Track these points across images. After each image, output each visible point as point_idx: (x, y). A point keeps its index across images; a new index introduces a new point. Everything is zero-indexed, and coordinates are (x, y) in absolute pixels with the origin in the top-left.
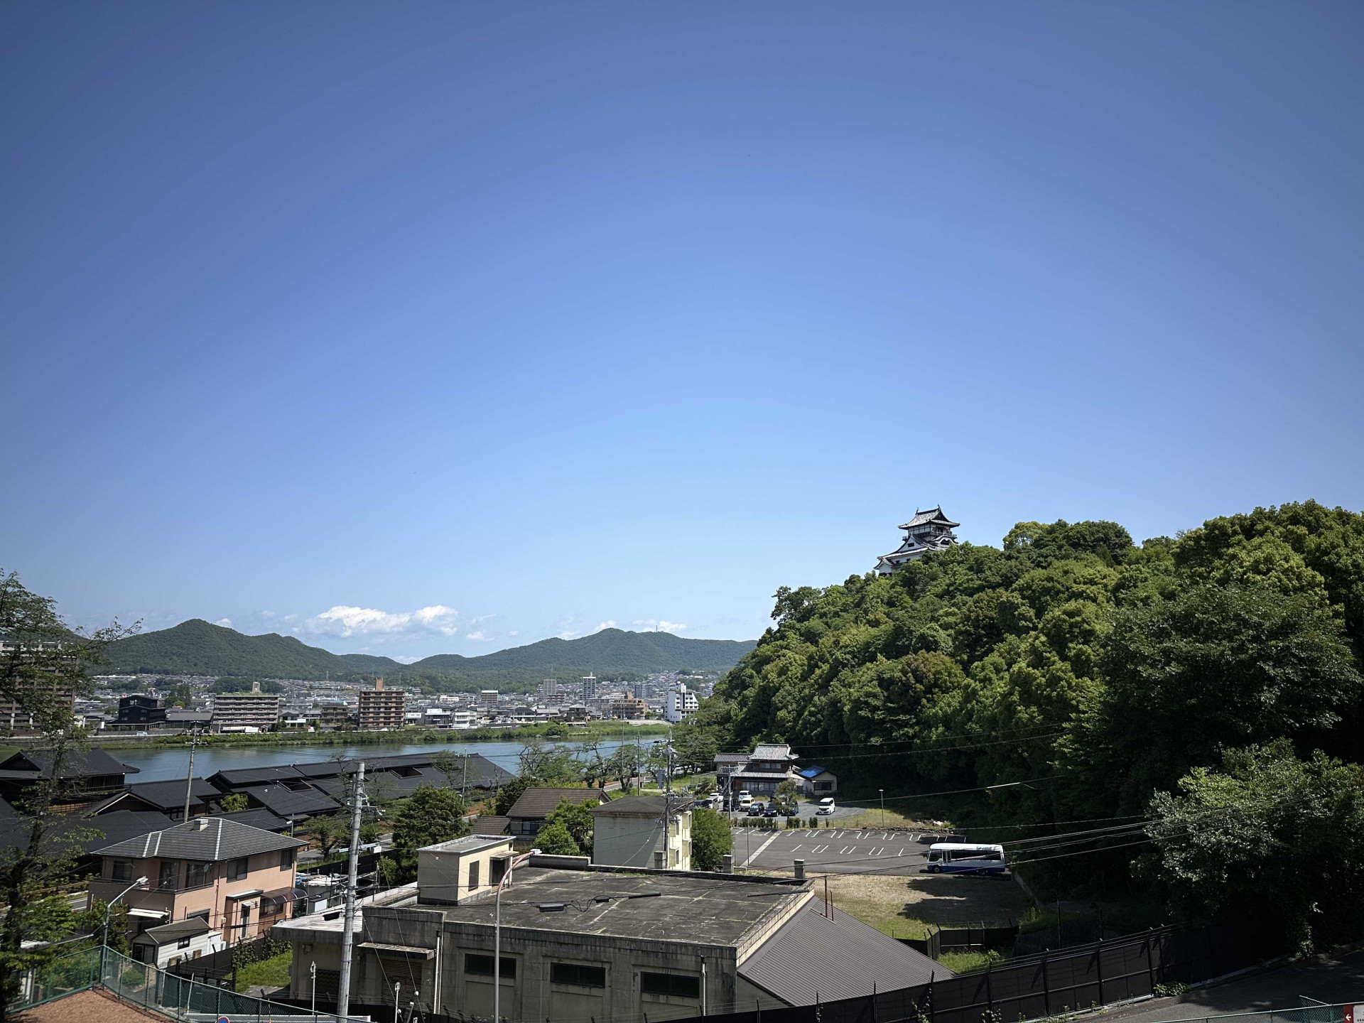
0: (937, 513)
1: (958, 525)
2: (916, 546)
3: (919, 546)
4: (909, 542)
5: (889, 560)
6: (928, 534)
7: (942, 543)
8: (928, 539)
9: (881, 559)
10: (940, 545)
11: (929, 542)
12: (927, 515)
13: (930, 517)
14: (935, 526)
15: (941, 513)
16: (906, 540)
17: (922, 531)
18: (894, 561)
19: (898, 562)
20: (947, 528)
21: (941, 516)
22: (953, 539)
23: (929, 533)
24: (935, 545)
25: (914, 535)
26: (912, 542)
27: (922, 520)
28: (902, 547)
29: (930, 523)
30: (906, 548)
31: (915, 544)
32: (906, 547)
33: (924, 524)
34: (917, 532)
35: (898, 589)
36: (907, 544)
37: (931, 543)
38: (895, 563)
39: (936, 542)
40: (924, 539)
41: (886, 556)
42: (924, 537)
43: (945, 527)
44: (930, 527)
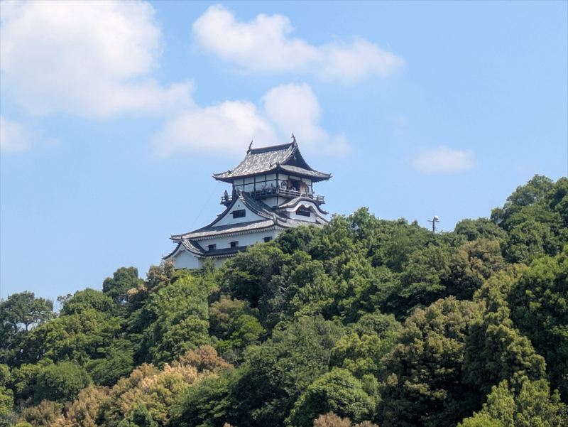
0: (290, 152)
1: (327, 178)
2: (250, 216)
3: (256, 217)
4: (236, 208)
5: (195, 242)
7: (298, 212)
8: (271, 203)
9: (178, 240)
10: (293, 216)
11: (274, 209)
12: (271, 154)
13: (279, 158)
14: (285, 178)
15: (297, 153)
16: (229, 204)
18: (205, 246)
19: (211, 247)
21: (297, 159)
22: (318, 203)
24: (284, 215)
25: (245, 194)
26: (243, 207)
27: (262, 164)
28: (221, 217)
29: (278, 171)
30: (229, 219)
31: (248, 212)
32: (230, 216)
33: (266, 174)
34: (249, 189)
36: (231, 211)
37: (277, 211)
38: (207, 249)
39: (288, 210)
40: (265, 202)
41: (188, 234)
42: (265, 199)
43: (304, 180)
44: (277, 180)
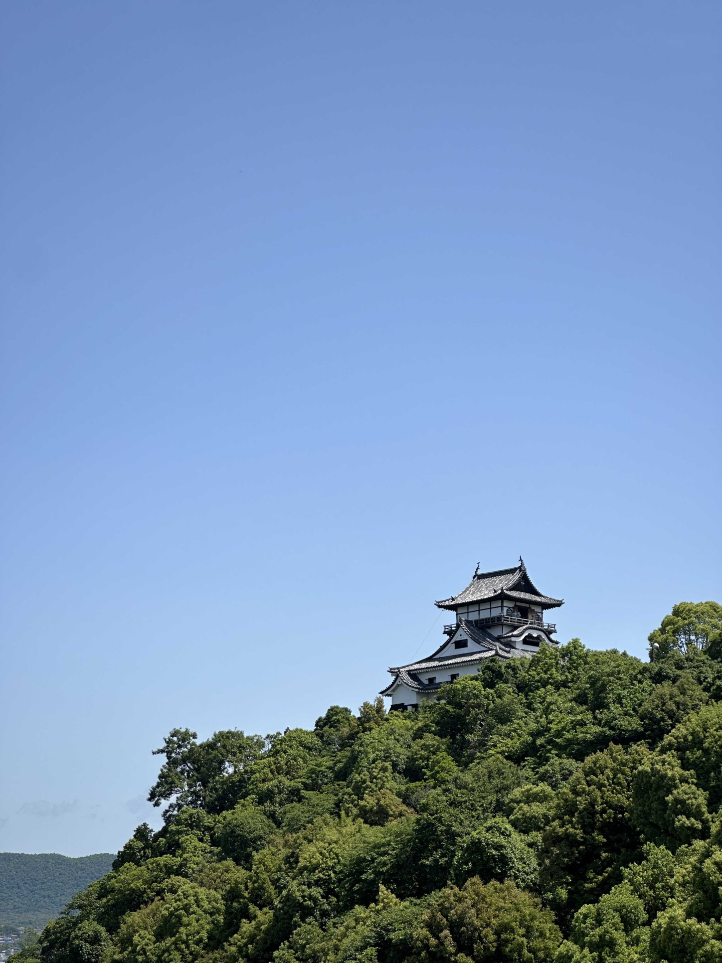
0: (517, 576)
1: (559, 604)
2: (472, 646)
3: (478, 648)
4: (457, 638)
5: (413, 675)
6: (496, 622)
7: (525, 642)
8: (496, 632)
9: (395, 672)
10: (520, 646)
11: (498, 639)
12: (497, 579)
13: (503, 584)
14: (510, 604)
15: (525, 577)
16: (450, 633)
17: (485, 615)
18: (424, 679)
19: (431, 680)
20: (537, 609)
21: (525, 584)
22: (548, 633)
23: (499, 618)
24: (510, 645)
25: (468, 623)
26: (464, 637)
27: (486, 591)
28: (442, 648)
29: (501, 597)
30: (451, 650)
31: (470, 642)
32: (451, 646)
33: (489, 600)
34: (473, 617)
35: (430, 739)
36: (453, 641)
37: (502, 640)
38: (426, 682)
39: (513, 639)
40: (489, 631)
41: (408, 666)
42: (489, 627)
43: (533, 607)
44: (502, 607)
